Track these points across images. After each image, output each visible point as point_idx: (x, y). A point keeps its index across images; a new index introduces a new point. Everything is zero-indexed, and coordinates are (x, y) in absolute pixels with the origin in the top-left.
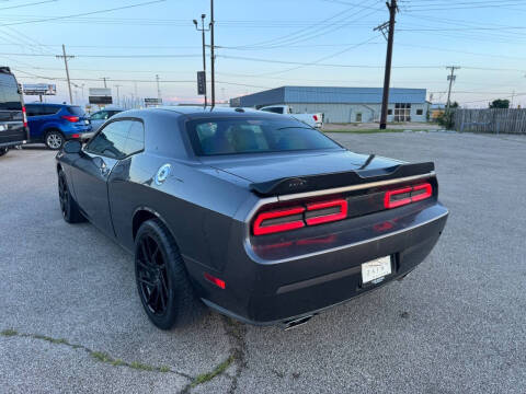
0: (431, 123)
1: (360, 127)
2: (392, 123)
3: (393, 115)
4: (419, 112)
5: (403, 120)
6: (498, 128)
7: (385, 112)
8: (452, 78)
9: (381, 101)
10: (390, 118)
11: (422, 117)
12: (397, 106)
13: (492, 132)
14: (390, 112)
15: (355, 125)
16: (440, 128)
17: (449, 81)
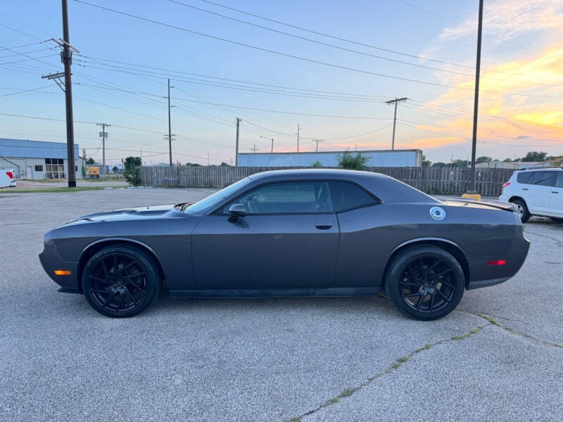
3: (45, 171)
5: (57, 177)
8: (104, 135)
10: (78, 175)
12: (48, 161)
14: (39, 168)
17: (102, 138)
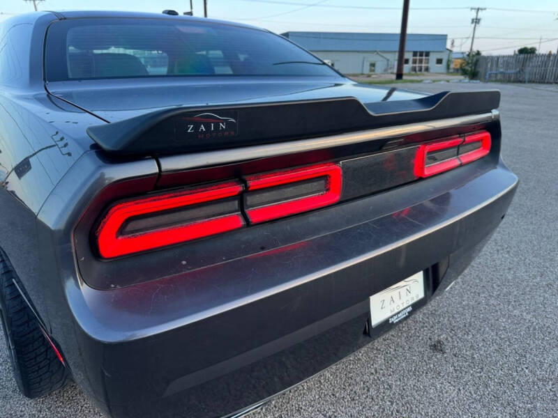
0: (452, 74)
1: (374, 78)
2: (409, 74)
3: (410, 65)
4: (439, 61)
5: (420, 70)
6: (527, 77)
7: (402, 61)
8: (476, 21)
9: (397, 48)
10: (407, 68)
11: (442, 67)
12: (415, 54)
13: (521, 82)
14: (407, 62)
15: (369, 76)
16: (462, 77)
17: (473, 25)
